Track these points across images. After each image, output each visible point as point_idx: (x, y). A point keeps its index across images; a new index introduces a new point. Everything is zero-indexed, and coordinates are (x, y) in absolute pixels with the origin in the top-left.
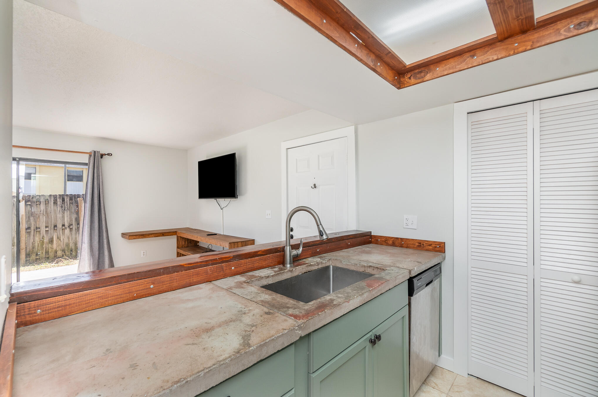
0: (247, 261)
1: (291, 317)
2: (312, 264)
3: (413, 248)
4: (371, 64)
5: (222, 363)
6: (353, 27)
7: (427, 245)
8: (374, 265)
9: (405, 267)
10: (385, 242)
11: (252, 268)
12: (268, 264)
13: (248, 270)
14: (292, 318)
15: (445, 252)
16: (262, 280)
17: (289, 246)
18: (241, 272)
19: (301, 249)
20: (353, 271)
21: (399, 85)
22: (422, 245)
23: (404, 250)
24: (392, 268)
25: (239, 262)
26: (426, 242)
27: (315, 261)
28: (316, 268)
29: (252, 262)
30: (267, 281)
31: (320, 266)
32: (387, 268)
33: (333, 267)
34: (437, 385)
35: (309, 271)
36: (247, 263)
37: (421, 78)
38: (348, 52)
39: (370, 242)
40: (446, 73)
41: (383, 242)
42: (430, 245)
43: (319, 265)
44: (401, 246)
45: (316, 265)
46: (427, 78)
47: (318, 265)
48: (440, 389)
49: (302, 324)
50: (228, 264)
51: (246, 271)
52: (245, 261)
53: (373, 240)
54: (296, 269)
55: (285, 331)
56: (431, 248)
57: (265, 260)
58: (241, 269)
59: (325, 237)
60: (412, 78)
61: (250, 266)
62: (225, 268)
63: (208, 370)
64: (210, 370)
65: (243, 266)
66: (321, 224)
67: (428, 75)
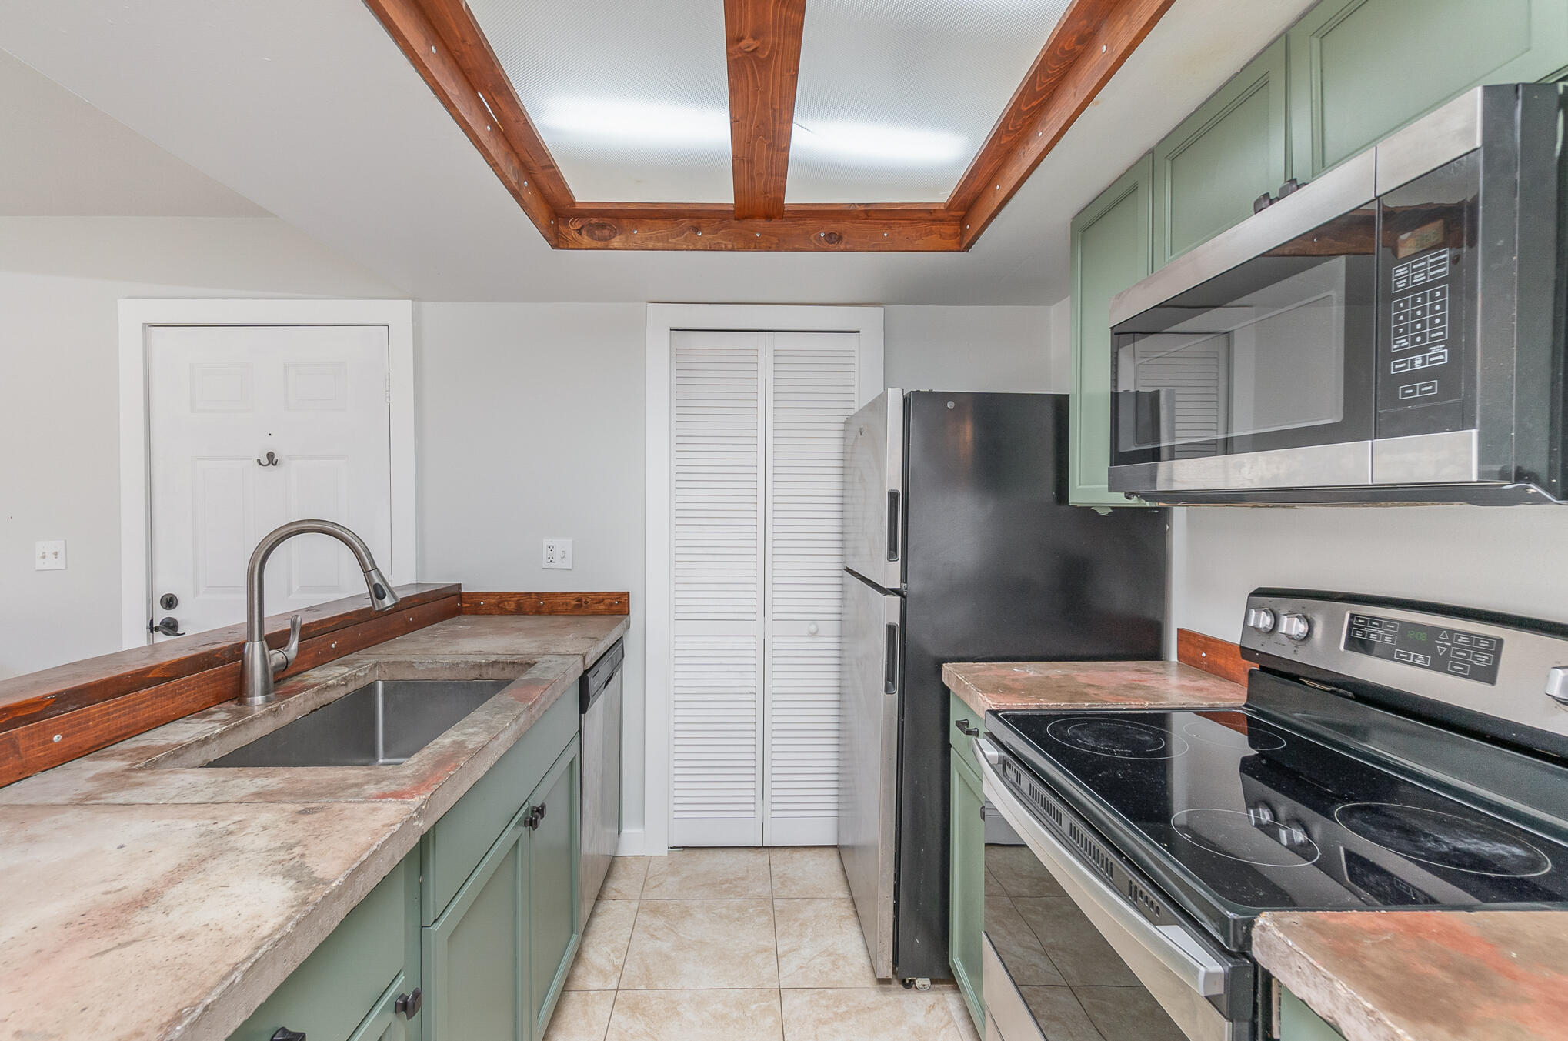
0: (109, 708)
1: (384, 800)
2: (330, 682)
3: (564, 612)
4: (513, 180)
5: (278, 936)
6: (490, 85)
7: (594, 602)
8: (503, 658)
9: (571, 650)
10: (499, 607)
11: (127, 726)
12: (185, 707)
13: (114, 735)
14: (390, 799)
15: (628, 614)
16: (187, 755)
17: (260, 640)
18: (87, 746)
19: (294, 645)
20: (446, 684)
21: (558, 241)
22: (584, 604)
23: (545, 620)
24: (546, 657)
25: (78, 713)
26: (593, 597)
27: (336, 675)
28: (340, 693)
29: (129, 707)
30: (202, 754)
31: (352, 687)
32: (536, 660)
33: (385, 683)
34: (619, 892)
35: (324, 706)
36: (108, 714)
37: (602, 240)
38: (470, 139)
39: (458, 612)
40: (650, 246)
41: (492, 608)
42: (601, 601)
43: (349, 685)
44: (538, 611)
45: (343, 685)
46: (615, 244)
47: (346, 684)
48: (626, 895)
49: (422, 805)
50: (38, 726)
51: (107, 741)
52: (101, 706)
53: (464, 605)
54: (287, 706)
55: (393, 827)
56: (602, 607)
57: (175, 694)
58: (89, 737)
59: (388, 602)
60: (584, 232)
61: (123, 721)
62: (22, 744)
63: (250, 964)
64: (255, 962)
65: (97, 725)
66: (375, 568)
67: (618, 238)
